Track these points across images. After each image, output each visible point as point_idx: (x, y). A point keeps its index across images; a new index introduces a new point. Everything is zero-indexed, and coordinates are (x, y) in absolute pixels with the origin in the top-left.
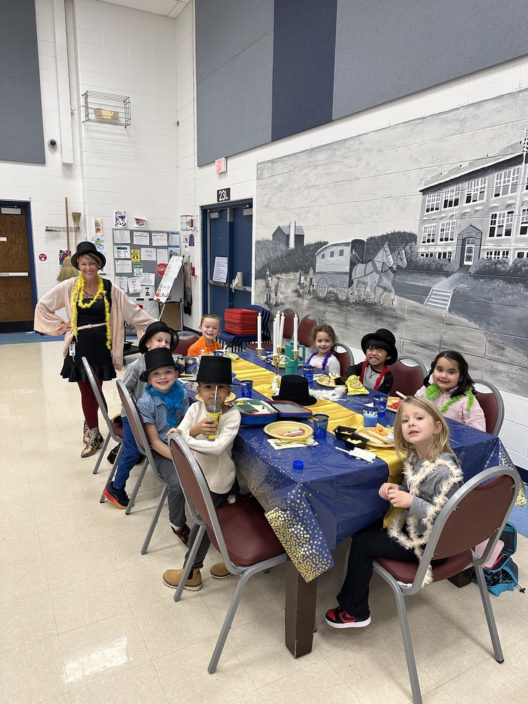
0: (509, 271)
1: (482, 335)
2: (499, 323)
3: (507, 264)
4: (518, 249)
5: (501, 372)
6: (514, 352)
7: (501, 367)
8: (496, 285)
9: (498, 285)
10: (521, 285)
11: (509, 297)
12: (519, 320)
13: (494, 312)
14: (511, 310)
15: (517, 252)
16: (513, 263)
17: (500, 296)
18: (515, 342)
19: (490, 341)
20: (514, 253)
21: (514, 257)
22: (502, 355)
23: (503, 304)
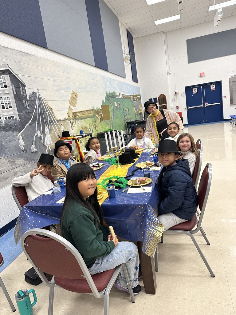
0: (4, 126)
1: (5, 160)
2: (9, 151)
3: (2, 123)
4: (4, 115)
5: (18, 172)
6: (19, 160)
7: (17, 170)
8: (1, 134)
9: (2, 134)
10: (11, 131)
11: (8, 138)
12: (15, 146)
13: (5, 147)
14: (11, 143)
15: (4, 117)
16: (5, 122)
17: (5, 139)
18: (18, 156)
19: (9, 161)
20: (3, 118)
21: (4, 119)
22: (15, 165)
23: (7, 142)
